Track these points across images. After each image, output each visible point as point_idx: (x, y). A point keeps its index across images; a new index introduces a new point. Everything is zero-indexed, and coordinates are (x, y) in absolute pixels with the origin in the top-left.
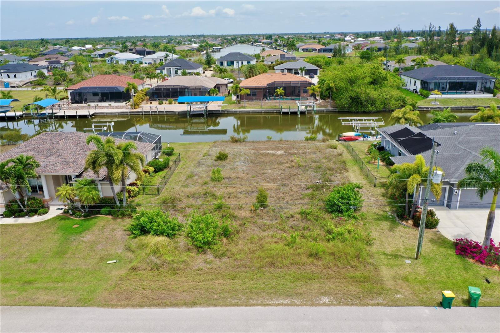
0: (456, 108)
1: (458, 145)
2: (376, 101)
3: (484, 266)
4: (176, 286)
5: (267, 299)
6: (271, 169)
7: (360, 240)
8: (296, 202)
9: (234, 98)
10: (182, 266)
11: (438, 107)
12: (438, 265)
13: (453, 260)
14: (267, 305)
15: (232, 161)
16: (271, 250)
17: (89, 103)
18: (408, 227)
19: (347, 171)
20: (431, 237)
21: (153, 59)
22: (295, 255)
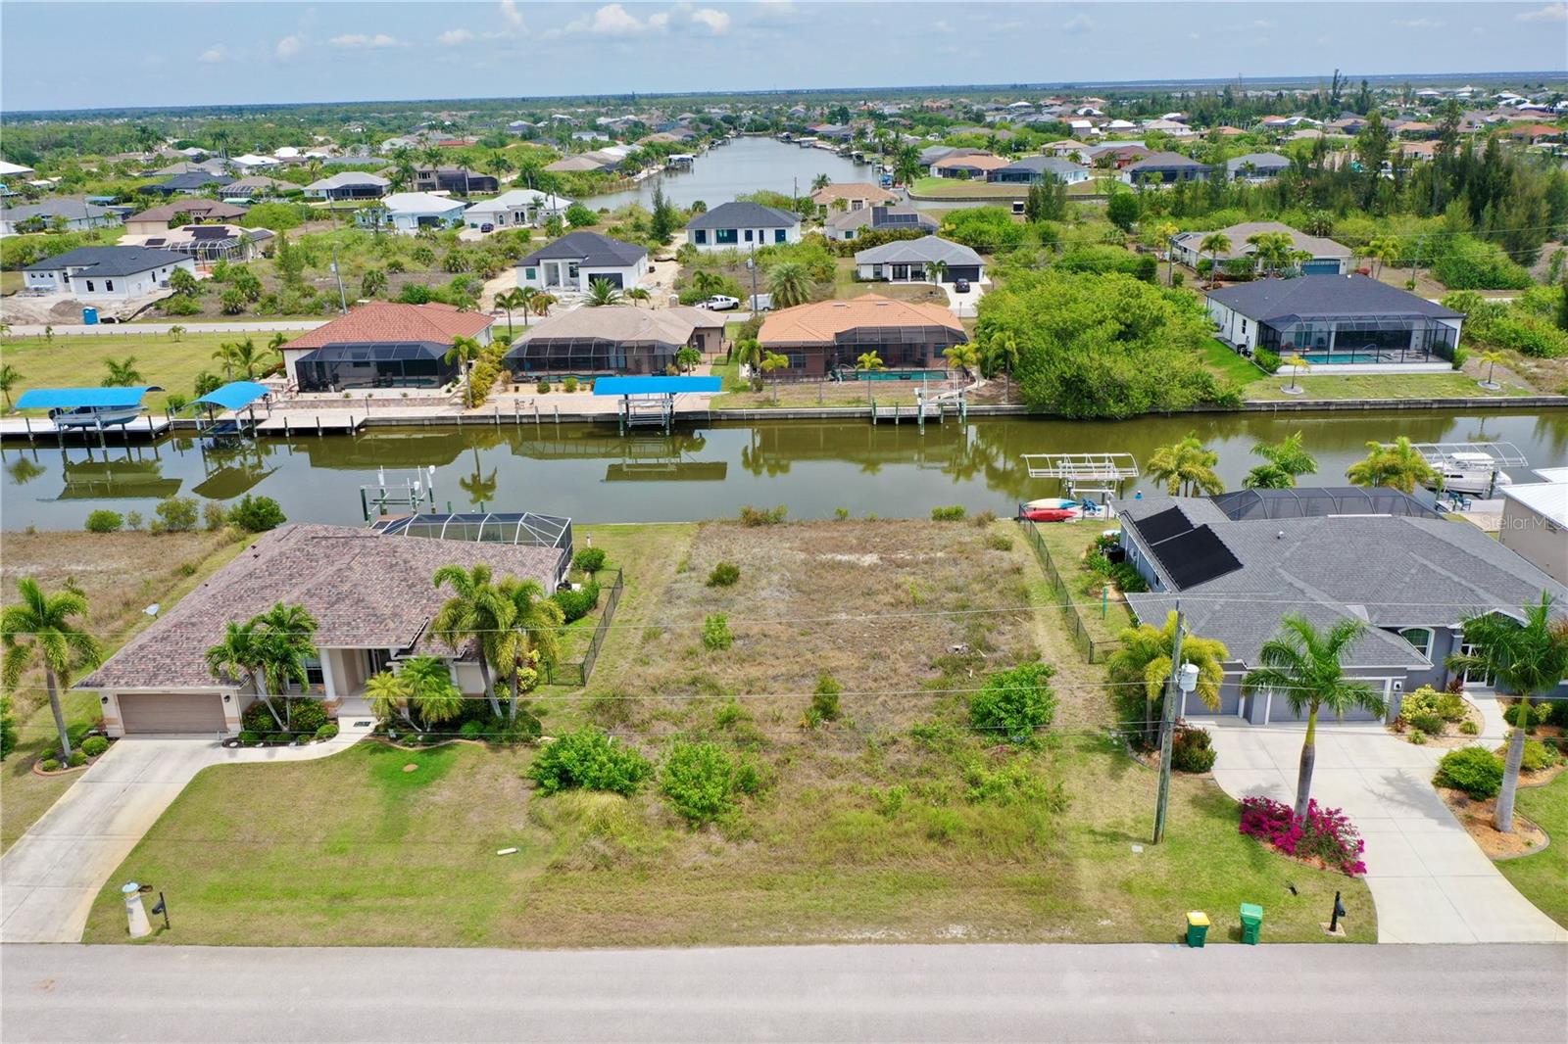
0: (1347, 404)
1: (1280, 571)
2: (1129, 388)
3: (1293, 858)
4: (652, 904)
5: (840, 930)
6: (847, 610)
7: (1039, 800)
8: (906, 704)
9: (745, 371)
10: (659, 861)
11: (1300, 404)
12: (1198, 858)
13: (1231, 845)
14: (840, 942)
15: (750, 588)
16: (848, 824)
17: (347, 391)
18: (1151, 768)
19: (1031, 618)
20: (1193, 791)
21: (495, 213)
22: (899, 836)
